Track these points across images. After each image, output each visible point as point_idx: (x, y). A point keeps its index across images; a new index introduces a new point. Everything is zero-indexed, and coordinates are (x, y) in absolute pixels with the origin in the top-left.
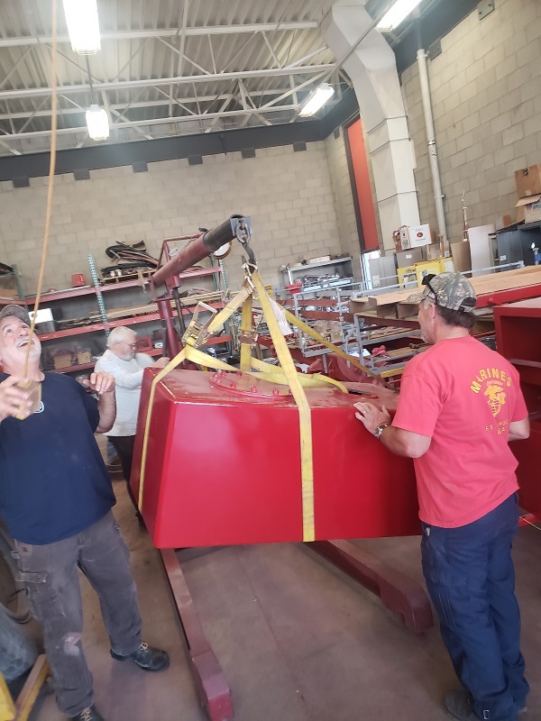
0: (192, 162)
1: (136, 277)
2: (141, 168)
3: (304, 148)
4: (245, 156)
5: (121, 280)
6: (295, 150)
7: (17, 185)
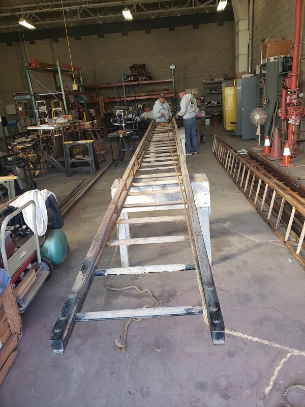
0: (170, 30)
1: (138, 80)
2: (148, 32)
3: (223, 25)
4: (194, 28)
5: (133, 81)
6: (218, 25)
7: (100, 37)
